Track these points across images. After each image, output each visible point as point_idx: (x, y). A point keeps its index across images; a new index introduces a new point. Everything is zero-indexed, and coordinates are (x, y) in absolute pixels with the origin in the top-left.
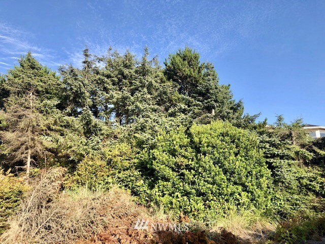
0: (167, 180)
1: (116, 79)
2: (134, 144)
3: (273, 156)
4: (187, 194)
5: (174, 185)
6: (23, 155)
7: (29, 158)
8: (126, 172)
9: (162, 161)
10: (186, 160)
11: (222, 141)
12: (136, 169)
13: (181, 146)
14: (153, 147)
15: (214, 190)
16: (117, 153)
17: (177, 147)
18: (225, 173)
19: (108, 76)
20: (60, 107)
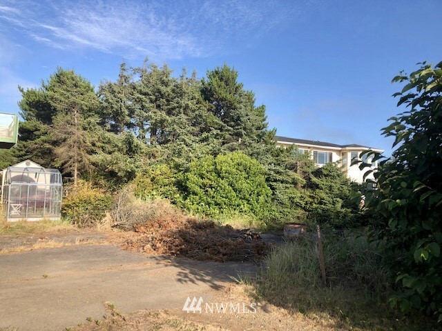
0: (196, 194)
1: (153, 97)
2: (172, 166)
3: (275, 181)
4: (209, 204)
5: (200, 198)
6: (71, 168)
7: (76, 171)
8: (166, 187)
9: (193, 181)
10: (210, 182)
11: (237, 169)
12: (174, 185)
13: (207, 172)
14: (187, 170)
15: (226, 202)
16: (159, 172)
17: (204, 172)
18: (236, 192)
19: (146, 94)
20: (102, 124)
